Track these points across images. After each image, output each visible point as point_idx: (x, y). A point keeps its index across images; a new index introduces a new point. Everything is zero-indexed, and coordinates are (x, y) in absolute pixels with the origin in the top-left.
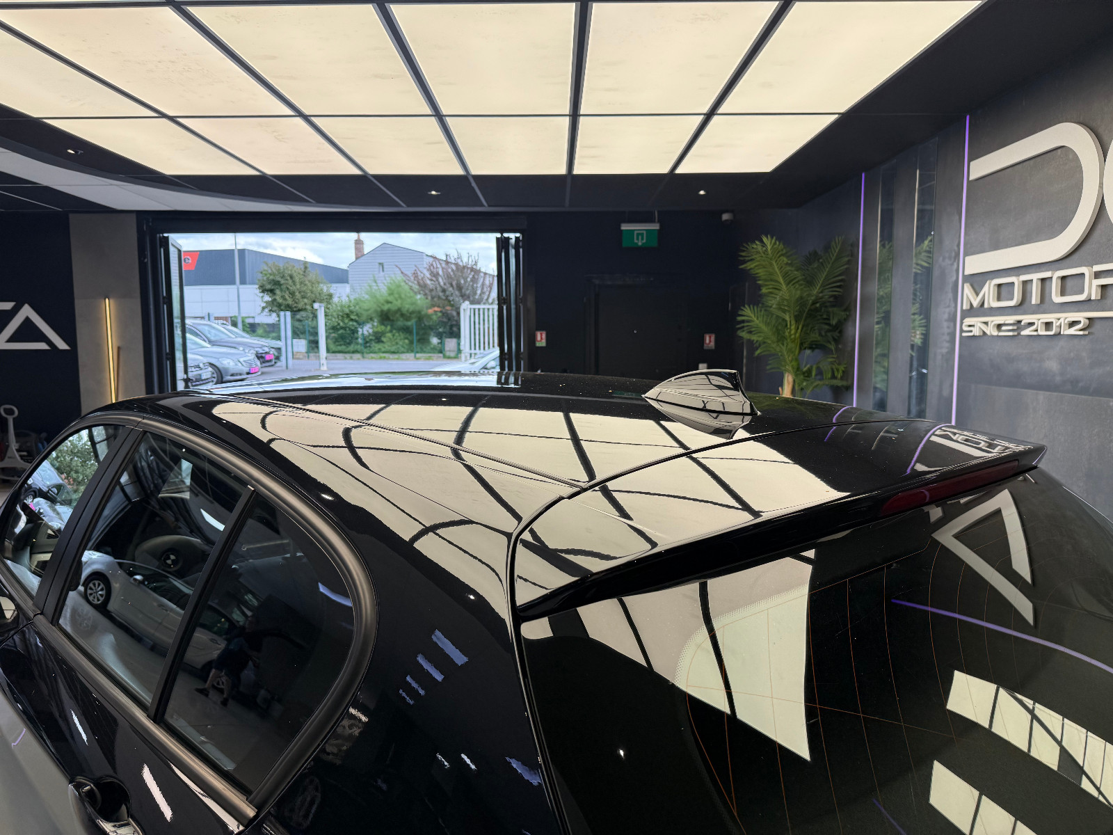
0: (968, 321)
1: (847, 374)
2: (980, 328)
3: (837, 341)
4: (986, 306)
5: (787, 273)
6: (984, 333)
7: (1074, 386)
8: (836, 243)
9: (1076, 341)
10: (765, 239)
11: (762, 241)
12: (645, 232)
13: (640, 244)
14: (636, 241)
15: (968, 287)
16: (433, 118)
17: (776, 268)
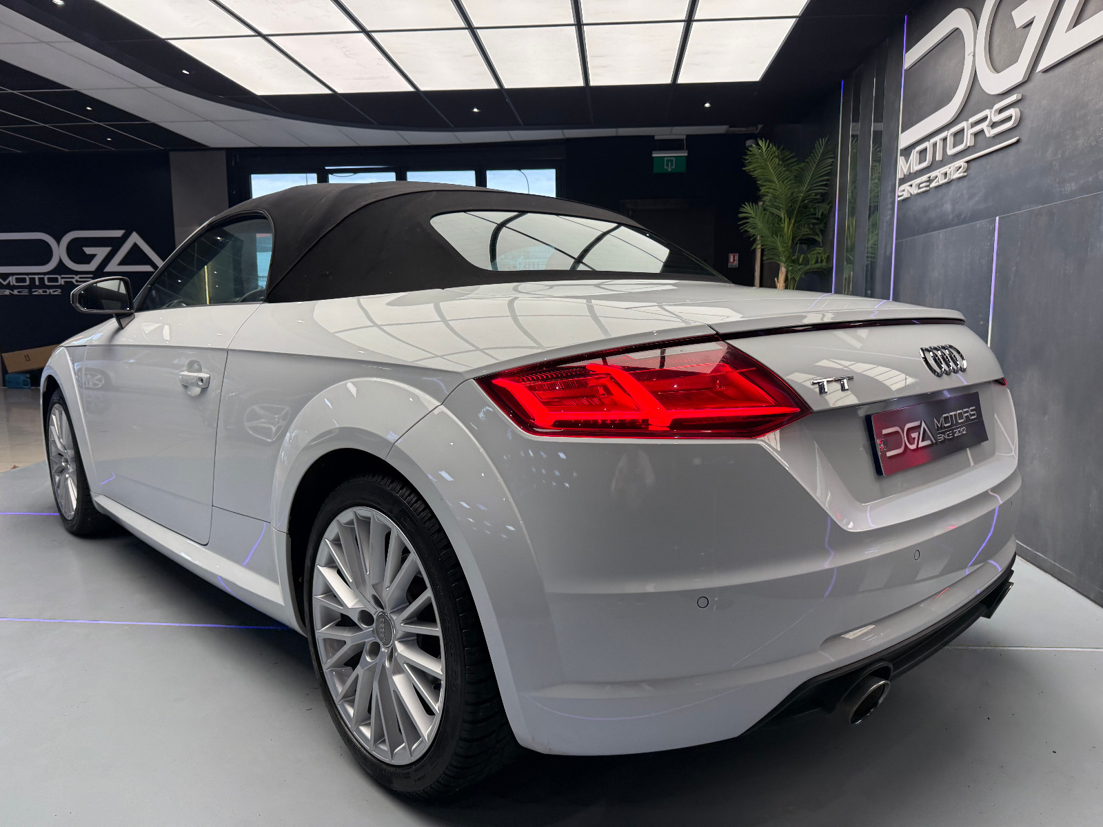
0: (902, 187)
2: (908, 191)
3: (822, 232)
4: (912, 171)
5: (780, 173)
6: (911, 194)
7: (960, 219)
8: (819, 144)
9: (960, 183)
10: (760, 142)
11: (758, 144)
12: (674, 159)
13: (669, 170)
14: (665, 167)
15: (902, 159)
16: (467, 31)
17: (771, 169)
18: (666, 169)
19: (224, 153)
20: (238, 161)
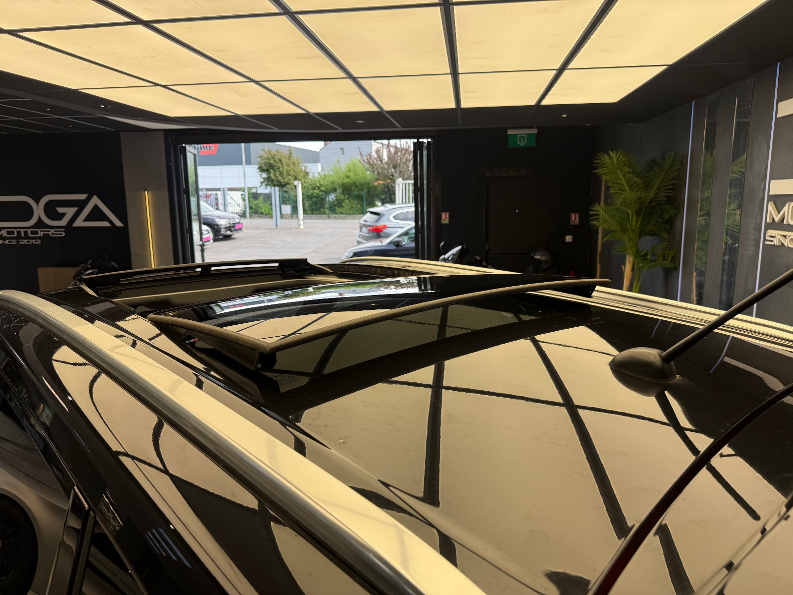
0: (770, 232)
1: (676, 258)
2: (779, 239)
3: (669, 231)
4: (785, 222)
5: (629, 179)
6: (782, 243)
8: (669, 156)
10: (611, 153)
11: (609, 155)
12: (526, 136)
13: (522, 145)
14: (519, 143)
15: (771, 204)
16: (349, 80)
18: (519, 145)
19: (162, 133)
20: (174, 138)
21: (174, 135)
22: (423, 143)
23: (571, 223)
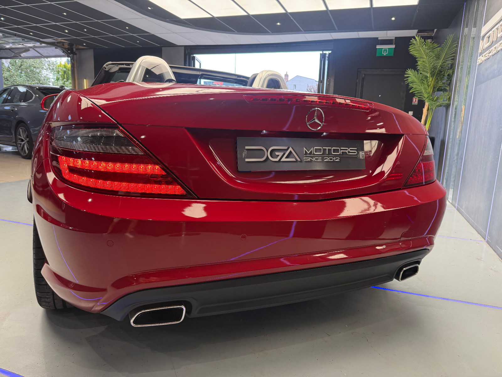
0: (480, 58)
3: (449, 85)
4: (484, 48)
7: (499, 73)
11: (415, 39)
12: (388, 49)
13: (385, 55)
15: (481, 42)
17: (422, 51)
18: (383, 54)
19: (183, 48)
20: (189, 51)
21: (189, 49)
22: (325, 54)
23: (413, 103)
